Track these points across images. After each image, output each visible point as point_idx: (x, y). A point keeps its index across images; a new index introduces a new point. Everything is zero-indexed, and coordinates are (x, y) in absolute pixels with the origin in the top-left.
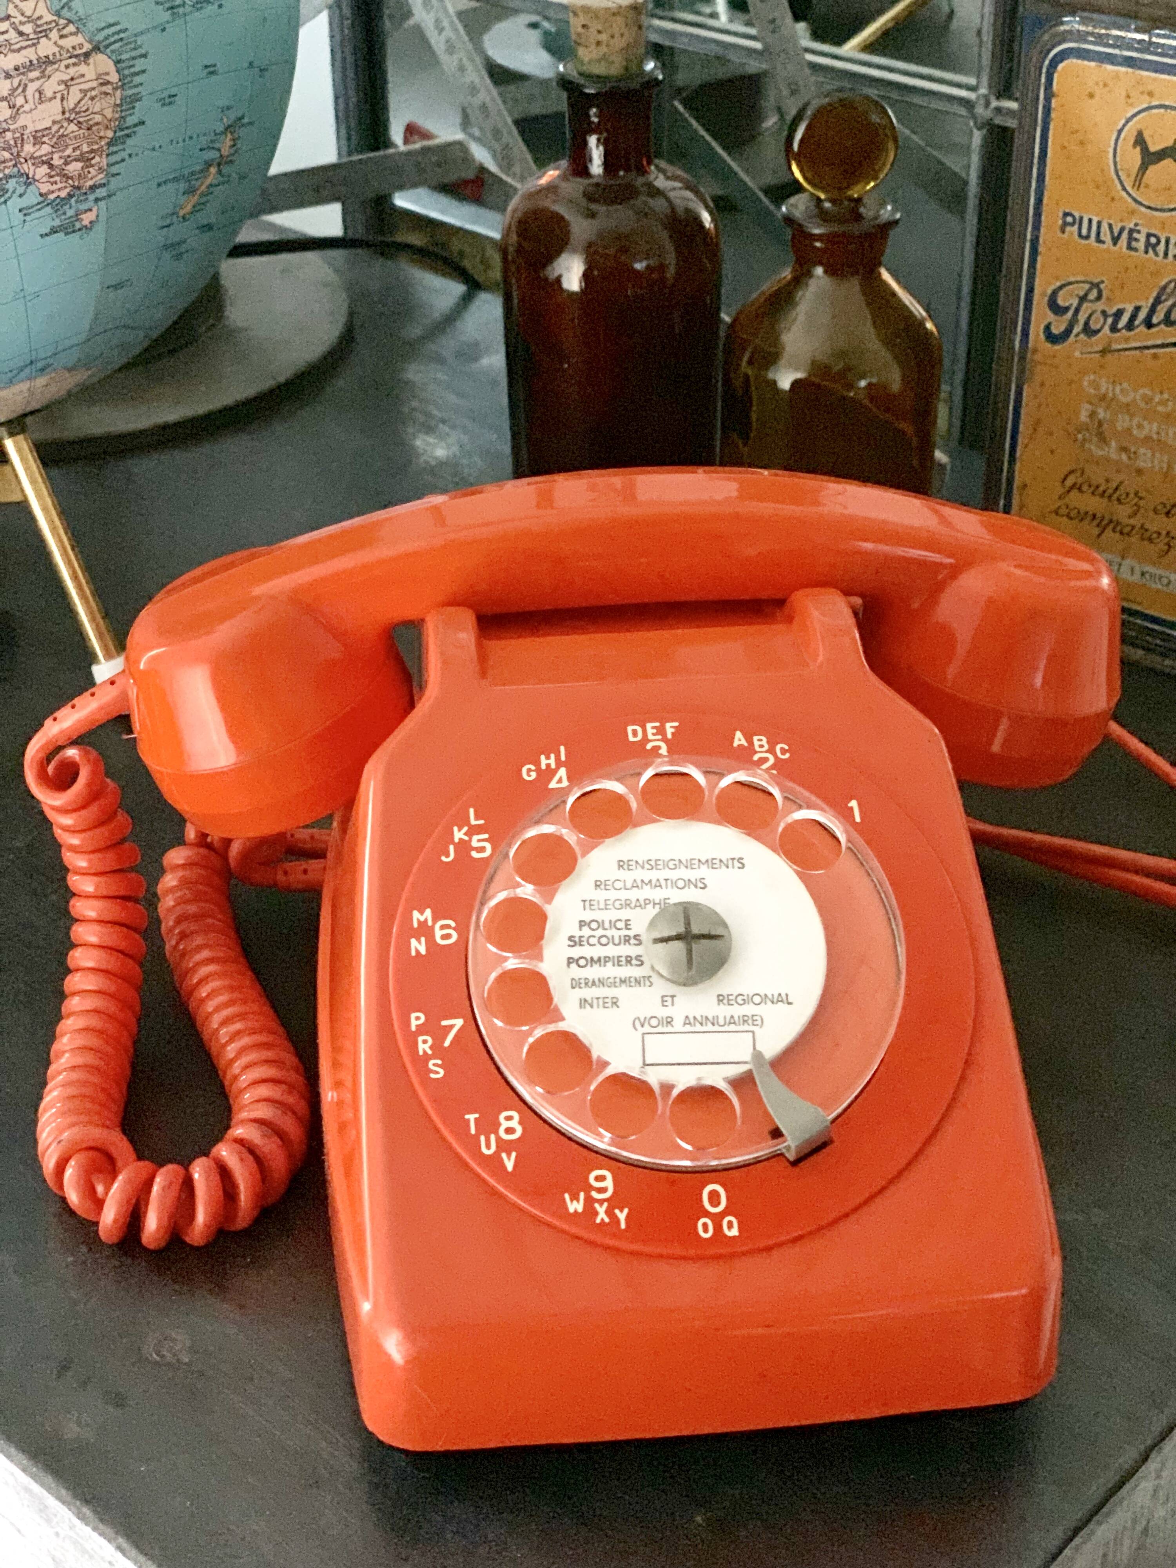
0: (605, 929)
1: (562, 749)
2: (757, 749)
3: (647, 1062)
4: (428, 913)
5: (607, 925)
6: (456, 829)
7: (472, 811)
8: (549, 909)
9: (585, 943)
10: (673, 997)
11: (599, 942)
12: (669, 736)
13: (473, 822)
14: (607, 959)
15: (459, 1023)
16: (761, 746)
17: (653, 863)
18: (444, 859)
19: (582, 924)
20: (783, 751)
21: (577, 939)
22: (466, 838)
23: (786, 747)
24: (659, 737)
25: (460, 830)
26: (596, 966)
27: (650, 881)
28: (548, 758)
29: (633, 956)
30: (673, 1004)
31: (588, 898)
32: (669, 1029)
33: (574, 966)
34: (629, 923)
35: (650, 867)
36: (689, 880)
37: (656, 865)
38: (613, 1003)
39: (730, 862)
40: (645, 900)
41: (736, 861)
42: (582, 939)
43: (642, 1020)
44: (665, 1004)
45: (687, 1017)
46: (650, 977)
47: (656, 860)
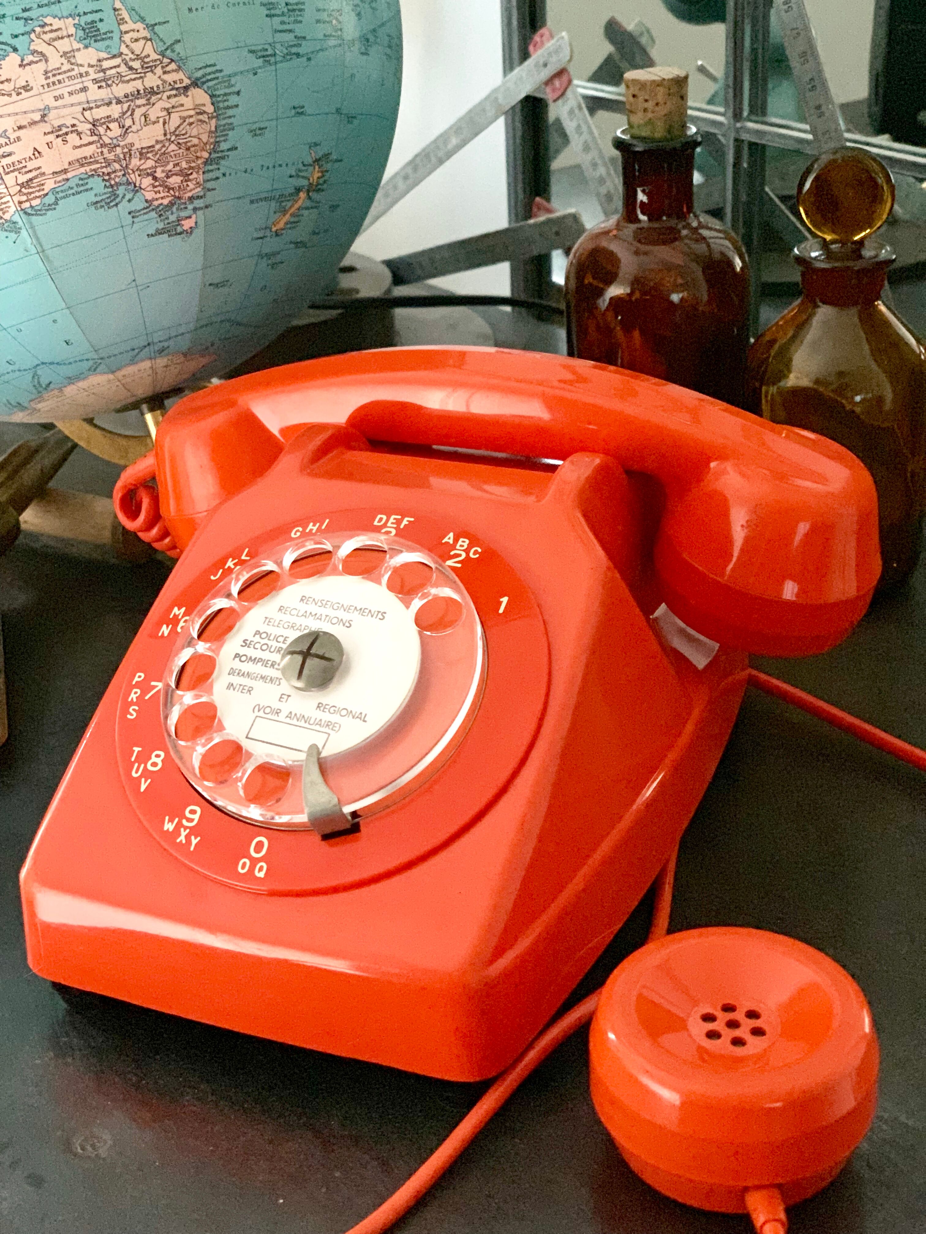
0: (269, 639)
1: (327, 521)
2: (458, 547)
3: (249, 736)
4: (183, 609)
5: (272, 638)
6: (230, 559)
7: (247, 550)
9: (252, 646)
10: (289, 696)
11: (261, 648)
12: (402, 526)
13: (243, 557)
14: (260, 660)
15: (160, 685)
16: (462, 546)
17: (324, 603)
18: (212, 578)
19: (258, 633)
20: (476, 553)
21: (248, 642)
22: (233, 567)
23: (480, 551)
24: (395, 526)
25: (232, 561)
26: (250, 663)
27: (316, 614)
28: (314, 525)
30: (286, 701)
31: (270, 617)
32: (276, 718)
33: (237, 659)
34: (287, 639)
35: (321, 605)
36: (342, 619)
37: (326, 604)
38: (248, 690)
39: (376, 614)
40: (305, 626)
41: (380, 614)
42: (252, 643)
43: (261, 707)
44: (281, 699)
45: (291, 713)
46: (281, 679)
47: (328, 601)
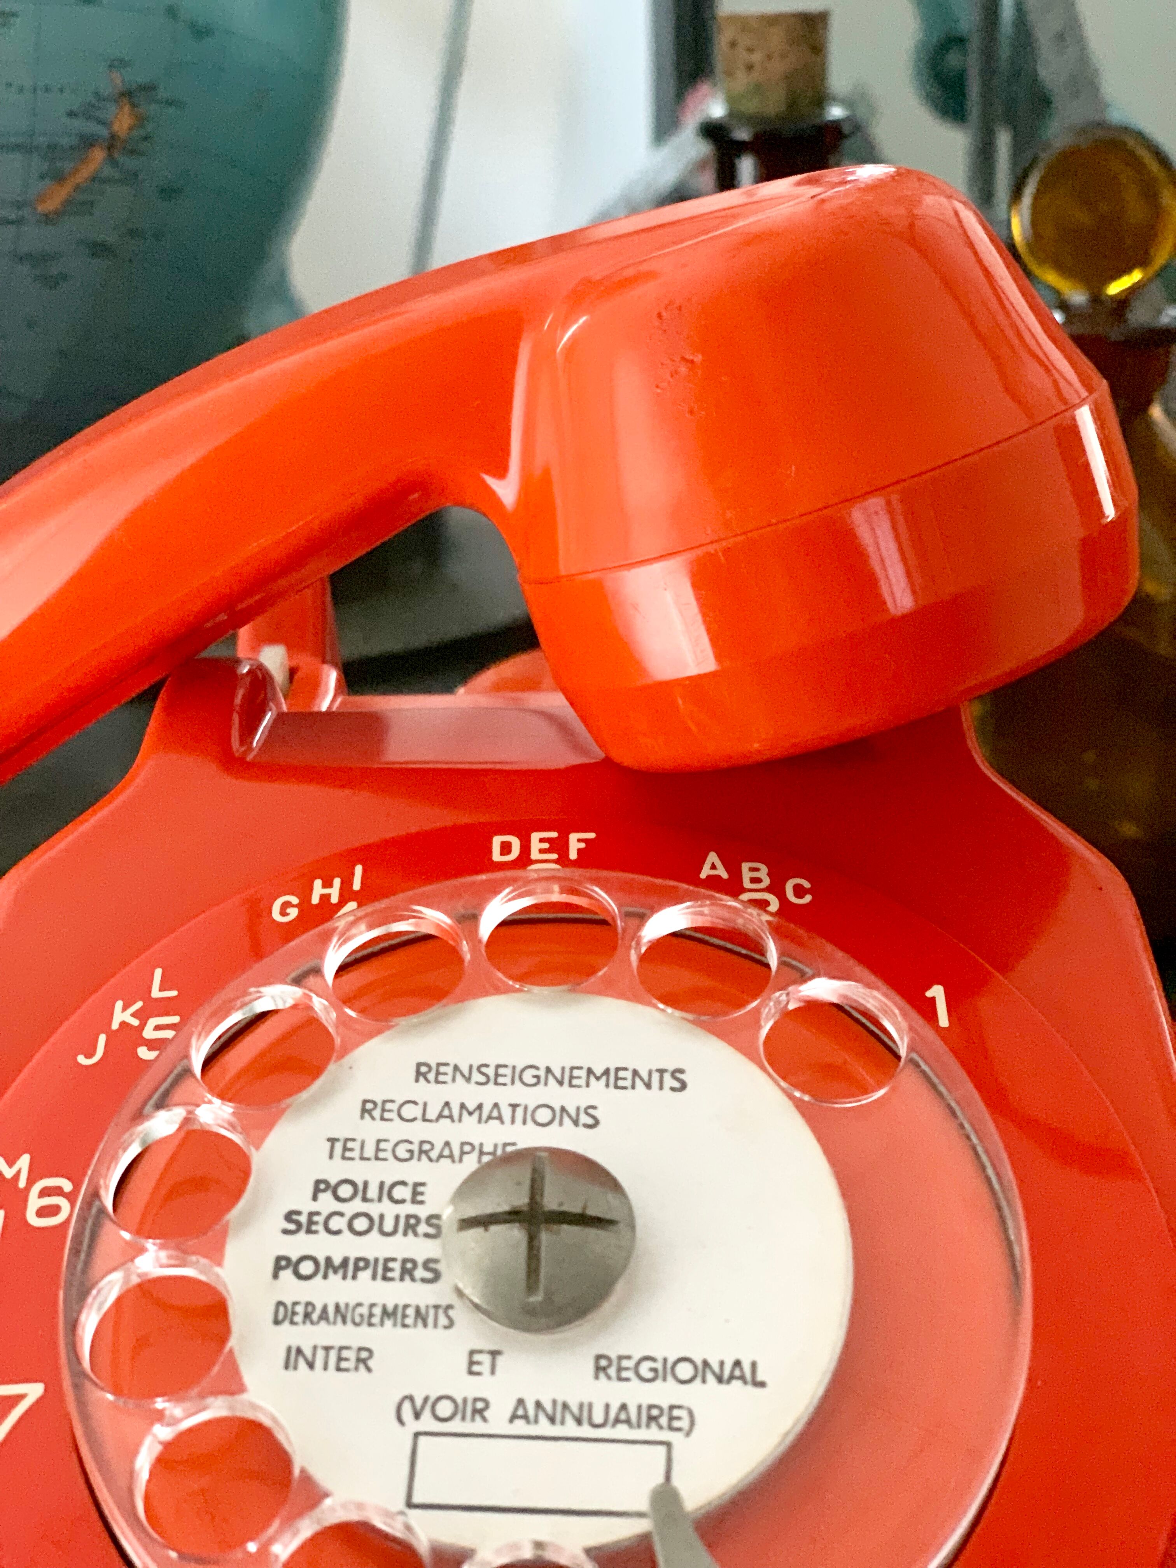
0: (365, 1199)
1: (359, 869)
2: (747, 884)
3: (417, 1499)
4: (24, 1162)
5: (373, 1193)
6: (119, 1004)
7: (158, 973)
8: (257, 1158)
9: (320, 1228)
10: (494, 1354)
11: (350, 1227)
12: (573, 855)
13: (156, 993)
14: (361, 1264)
15: (34, 1391)
16: (757, 880)
17: (490, 1072)
18: (82, 1059)
19: (320, 1187)
20: (799, 891)
21: (303, 1219)
22: (135, 1022)
23: (807, 885)
24: (555, 856)
25: (125, 1009)
26: (335, 1279)
27: (480, 1107)
28: (328, 884)
29: (420, 1261)
30: (493, 1372)
31: (341, 1134)
32: (478, 1426)
33: (287, 1275)
34: (420, 1189)
35: (483, 1079)
36: (563, 1109)
37: (497, 1075)
38: (359, 1360)
39: (656, 1077)
40: (463, 1144)
41: (667, 1077)
42: (315, 1218)
43: (419, 1403)
44: (476, 1368)
45: (521, 1402)
46: (449, 1307)
47: (498, 1066)
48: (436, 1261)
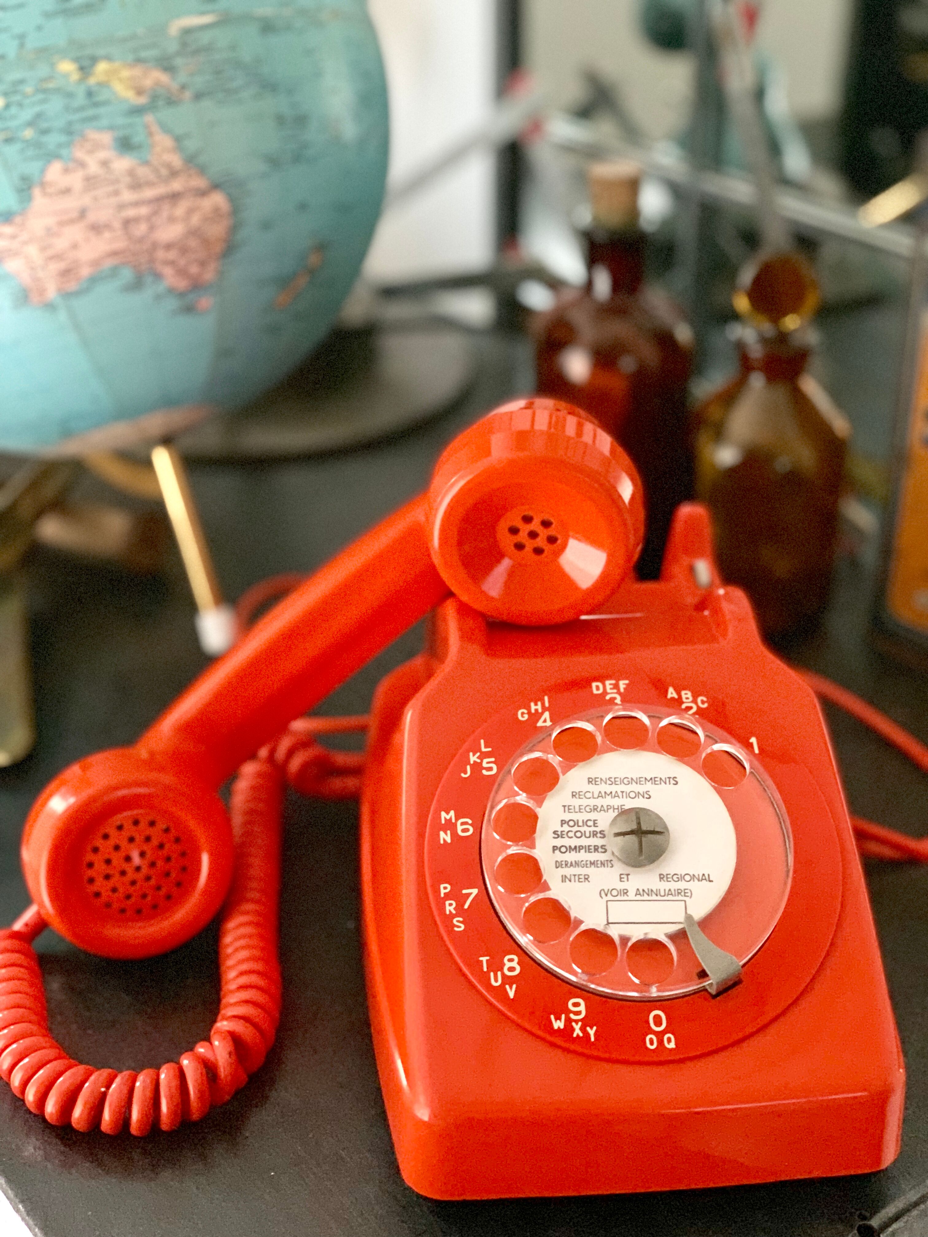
0: (578, 826)
1: (546, 698)
2: (684, 700)
3: (610, 921)
4: (452, 813)
5: (580, 824)
6: (471, 754)
7: (482, 741)
8: (539, 812)
9: (565, 836)
10: (628, 875)
11: (575, 835)
12: (622, 690)
13: (484, 749)
14: (581, 848)
15: (475, 891)
16: (687, 698)
17: (613, 780)
18: (463, 775)
19: (563, 822)
20: (703, 702)
21: (559, 833)
22: (479, 761)
23: (705, 699)
24: (615, 691)
25: (474, 755)
26: (573, 853)
27: (611, 793)
28: (536, 704)
29: (600, 846)
30: (628, 880)
31: (567, 804)
32: (625, 898)
33: (557, 852)
34: (596, 822)
35: (611, 783)
36: (638, 792)
37: (615, 781)
38: (585, 879)
39: (668, 780)
40: (607, 806)
41: (671, 780)
42: (563, 833)
43: (606, 891)
44: (622, 880)
45: (638, 889)
46: (611, 860)
47: (615, 778)
48: (605, 846)
